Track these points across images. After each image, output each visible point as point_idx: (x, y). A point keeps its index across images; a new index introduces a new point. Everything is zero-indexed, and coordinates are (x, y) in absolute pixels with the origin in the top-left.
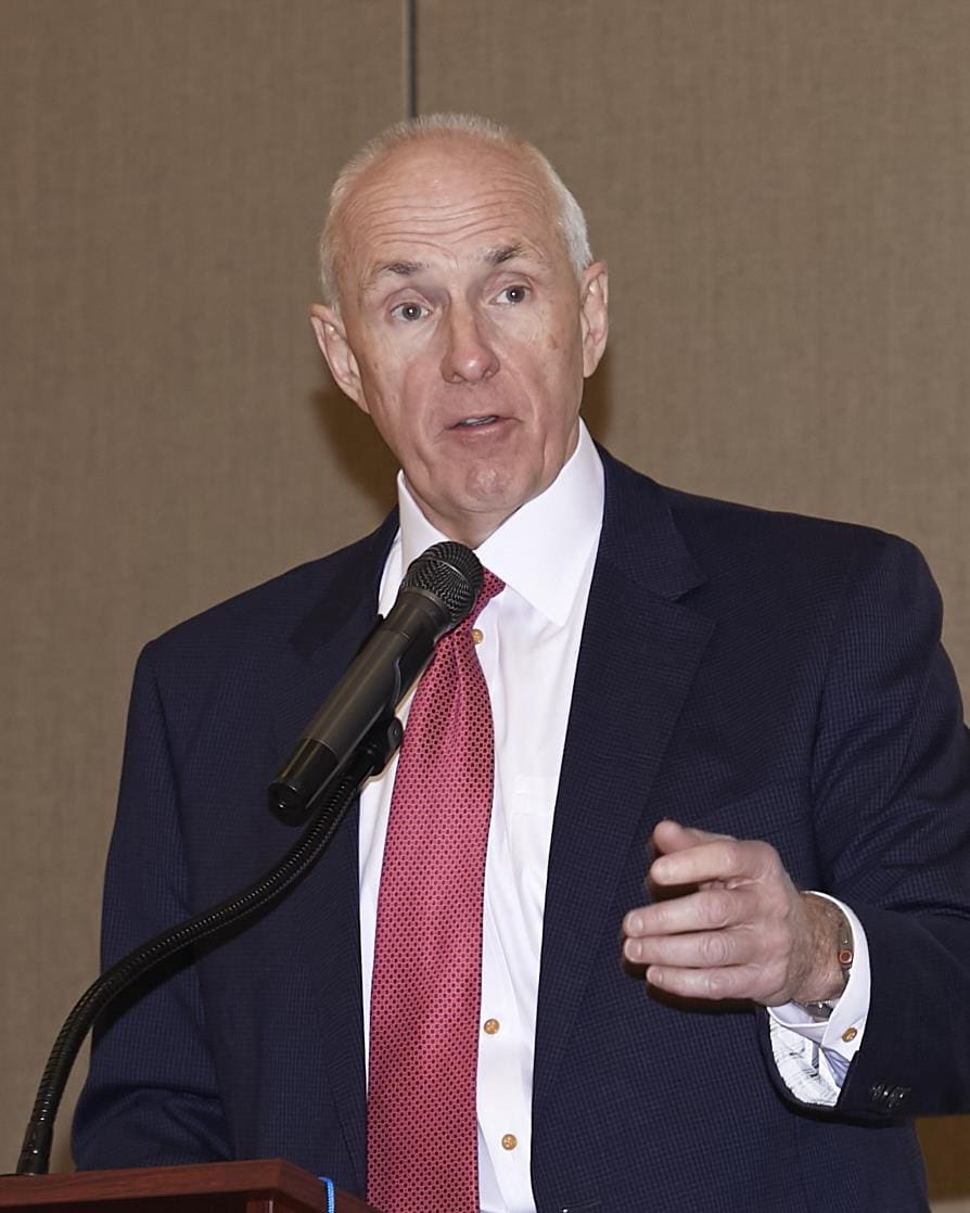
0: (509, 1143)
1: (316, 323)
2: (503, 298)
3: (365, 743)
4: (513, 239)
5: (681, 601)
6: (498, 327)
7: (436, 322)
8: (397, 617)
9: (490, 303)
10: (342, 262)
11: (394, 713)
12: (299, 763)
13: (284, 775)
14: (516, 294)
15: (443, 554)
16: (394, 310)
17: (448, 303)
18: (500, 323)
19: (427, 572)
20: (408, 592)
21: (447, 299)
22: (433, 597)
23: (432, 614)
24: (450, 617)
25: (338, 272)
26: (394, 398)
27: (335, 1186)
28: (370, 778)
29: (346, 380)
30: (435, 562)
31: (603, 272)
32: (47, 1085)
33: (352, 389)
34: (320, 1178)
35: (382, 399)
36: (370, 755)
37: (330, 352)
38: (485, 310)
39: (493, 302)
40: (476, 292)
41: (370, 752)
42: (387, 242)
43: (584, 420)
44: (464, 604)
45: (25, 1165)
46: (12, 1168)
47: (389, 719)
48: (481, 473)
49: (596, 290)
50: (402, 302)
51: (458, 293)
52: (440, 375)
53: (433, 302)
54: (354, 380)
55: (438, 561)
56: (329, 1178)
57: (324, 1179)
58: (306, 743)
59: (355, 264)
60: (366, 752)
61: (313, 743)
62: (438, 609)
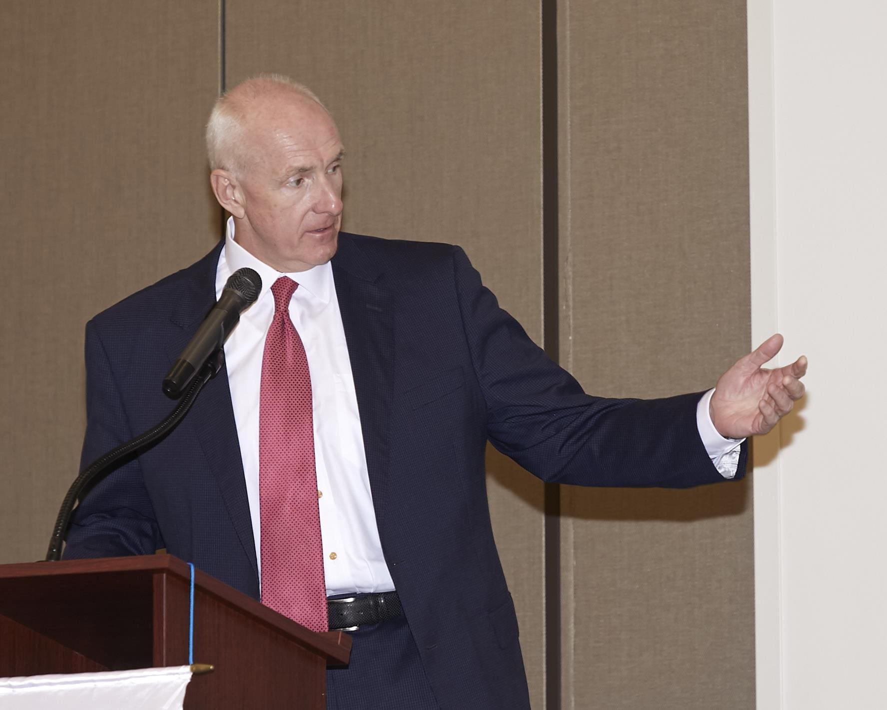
0: (333, 556)
3: (207, 361)
8: (223, 300)
12: (177, 371)
13: (171, 376)
15: (243, 273)
19: (236, 282)
20: (228, 291)
22: (239, 293)
23: (238, 301)
24: (246, 302)
27: (195, 567)
30: (239, 277)
33: (229, 206)
34: (188, 563)
35: (273, 220)
36: (209, 367)
41: (209, 365)
44: (253, 297)
45: (50, 556)
46: (44, 558)
54: (232, 202)
55: (241, 277)
56: (191, 562)
57: (189, 564)
58: (181, 360)
61: (184, 361)
62: (241, 299)
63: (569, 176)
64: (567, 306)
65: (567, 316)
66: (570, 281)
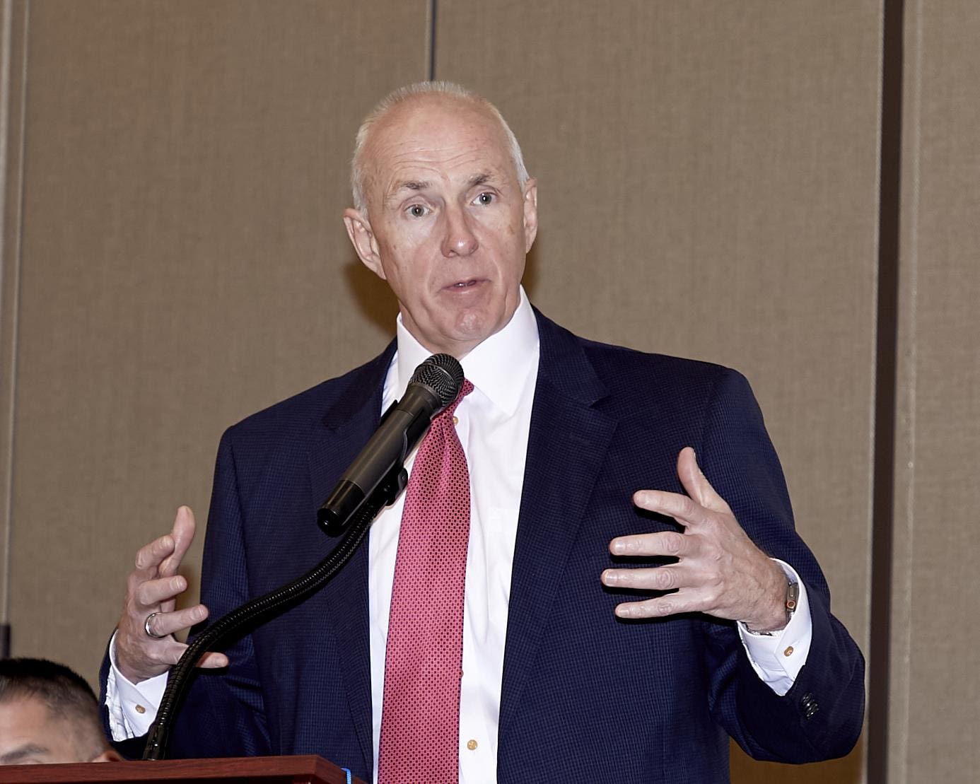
0: (472, 745)
1: (347, 221)
2: (477, 202)
3: (383, 483)
4: (486, 170)
5: (594, 406)
6: (477, 221)
7: (435, 218)
8: (406, 402)
9: (471, 204)
10: (371, 180)
11: (403, 465)
12: (339, 496)
13: (329, 503)
14: (486, 199)
15: (438, 362)
16: (407, 209)
17: (443, 205)
18: (477, 217)
19: (427, 374)
20: (415, 386)
21: (443, 202)
22: (430, 389)
23: (429, 401)
24: (441, 402)
25: (367, 186)
26: (406, 268)
28: (386, 507)
29: (368, 258)
30: (432, 367)
31: (534, 186)
32: (166, 702)
33: (373, 264)
35: (398, 269)
36: (386, 492)
37: (357, 240)
38: (468, 209)
39: (472, 204)
40: (462, 200)
41: (385, 490)
42: (404, 167)
43: (523, 286)
45: (149, 754)
47: (399, 469)
48: (466, 316)
49: (531, 196)
50: (411, 204)
51: (451, 200)
52: (440, 252)
53: (434, 204)
54: (374, 257)
55: (435, 366)
56: (347, 768)
58: (345, 482)
59: (381, 182)
60: (383, 490)
61: (349, 483)
62: (434, 397)
63: (915, 236)
64: (908, 420)
65: (907, 434)
66: (913, 384)
